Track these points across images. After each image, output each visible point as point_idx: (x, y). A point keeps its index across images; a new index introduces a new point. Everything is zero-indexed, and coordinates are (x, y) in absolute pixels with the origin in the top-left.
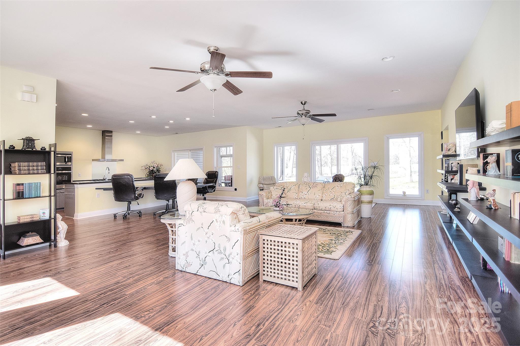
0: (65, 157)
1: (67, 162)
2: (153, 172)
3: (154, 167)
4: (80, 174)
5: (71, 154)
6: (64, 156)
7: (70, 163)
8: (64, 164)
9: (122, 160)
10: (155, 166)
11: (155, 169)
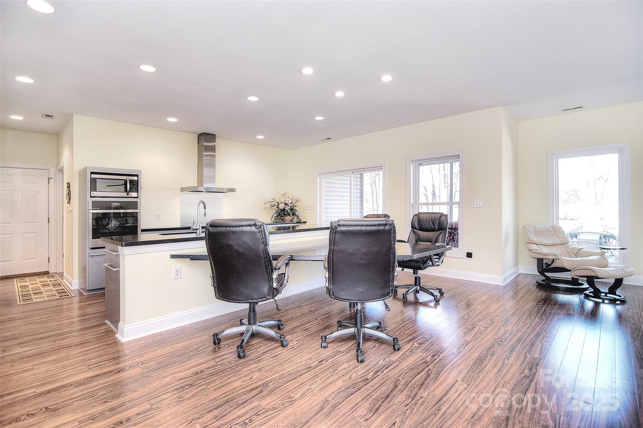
0: (126, 181)
1: (130, 192)
2: (284, 213)
3: (286, 204)
4: (159, 216)
5: (137, 176)
6: (125, 178)
7: (134, 194)
8: (125, 194)
9: (233, 190)
10: (289, 201)
11: (287, 208)
